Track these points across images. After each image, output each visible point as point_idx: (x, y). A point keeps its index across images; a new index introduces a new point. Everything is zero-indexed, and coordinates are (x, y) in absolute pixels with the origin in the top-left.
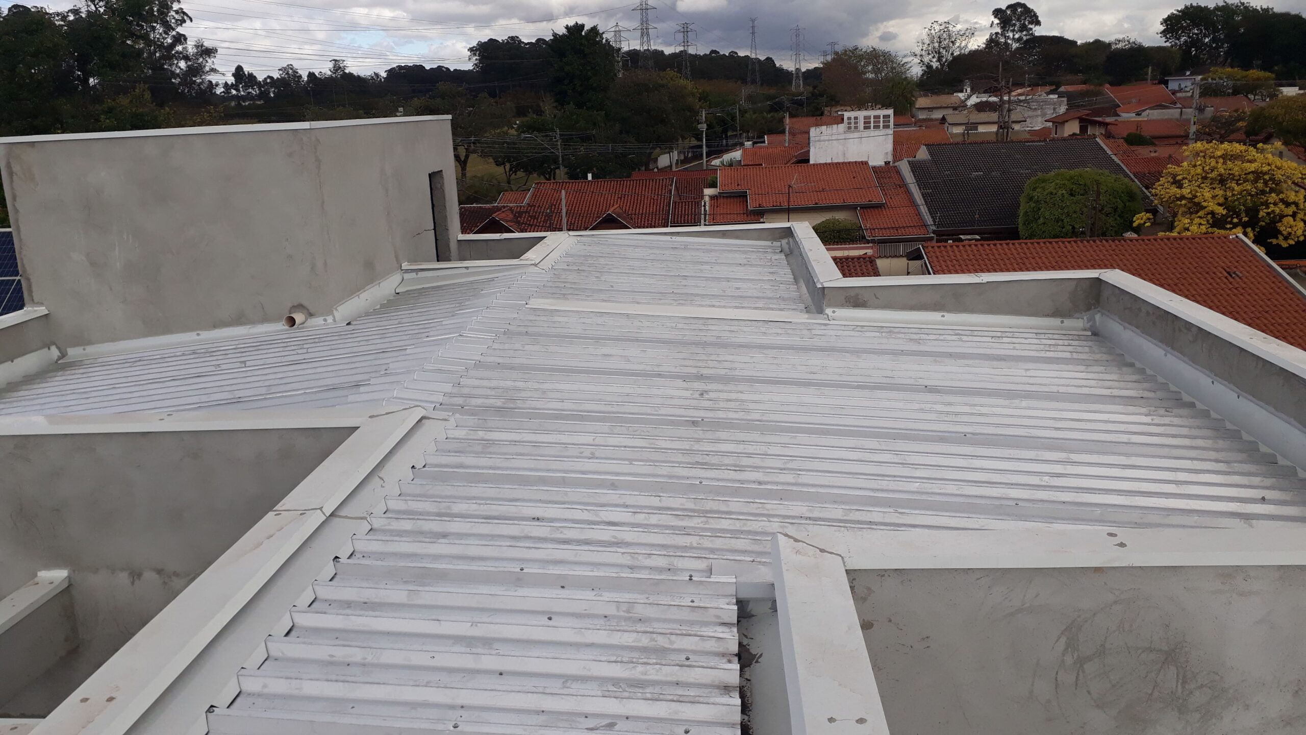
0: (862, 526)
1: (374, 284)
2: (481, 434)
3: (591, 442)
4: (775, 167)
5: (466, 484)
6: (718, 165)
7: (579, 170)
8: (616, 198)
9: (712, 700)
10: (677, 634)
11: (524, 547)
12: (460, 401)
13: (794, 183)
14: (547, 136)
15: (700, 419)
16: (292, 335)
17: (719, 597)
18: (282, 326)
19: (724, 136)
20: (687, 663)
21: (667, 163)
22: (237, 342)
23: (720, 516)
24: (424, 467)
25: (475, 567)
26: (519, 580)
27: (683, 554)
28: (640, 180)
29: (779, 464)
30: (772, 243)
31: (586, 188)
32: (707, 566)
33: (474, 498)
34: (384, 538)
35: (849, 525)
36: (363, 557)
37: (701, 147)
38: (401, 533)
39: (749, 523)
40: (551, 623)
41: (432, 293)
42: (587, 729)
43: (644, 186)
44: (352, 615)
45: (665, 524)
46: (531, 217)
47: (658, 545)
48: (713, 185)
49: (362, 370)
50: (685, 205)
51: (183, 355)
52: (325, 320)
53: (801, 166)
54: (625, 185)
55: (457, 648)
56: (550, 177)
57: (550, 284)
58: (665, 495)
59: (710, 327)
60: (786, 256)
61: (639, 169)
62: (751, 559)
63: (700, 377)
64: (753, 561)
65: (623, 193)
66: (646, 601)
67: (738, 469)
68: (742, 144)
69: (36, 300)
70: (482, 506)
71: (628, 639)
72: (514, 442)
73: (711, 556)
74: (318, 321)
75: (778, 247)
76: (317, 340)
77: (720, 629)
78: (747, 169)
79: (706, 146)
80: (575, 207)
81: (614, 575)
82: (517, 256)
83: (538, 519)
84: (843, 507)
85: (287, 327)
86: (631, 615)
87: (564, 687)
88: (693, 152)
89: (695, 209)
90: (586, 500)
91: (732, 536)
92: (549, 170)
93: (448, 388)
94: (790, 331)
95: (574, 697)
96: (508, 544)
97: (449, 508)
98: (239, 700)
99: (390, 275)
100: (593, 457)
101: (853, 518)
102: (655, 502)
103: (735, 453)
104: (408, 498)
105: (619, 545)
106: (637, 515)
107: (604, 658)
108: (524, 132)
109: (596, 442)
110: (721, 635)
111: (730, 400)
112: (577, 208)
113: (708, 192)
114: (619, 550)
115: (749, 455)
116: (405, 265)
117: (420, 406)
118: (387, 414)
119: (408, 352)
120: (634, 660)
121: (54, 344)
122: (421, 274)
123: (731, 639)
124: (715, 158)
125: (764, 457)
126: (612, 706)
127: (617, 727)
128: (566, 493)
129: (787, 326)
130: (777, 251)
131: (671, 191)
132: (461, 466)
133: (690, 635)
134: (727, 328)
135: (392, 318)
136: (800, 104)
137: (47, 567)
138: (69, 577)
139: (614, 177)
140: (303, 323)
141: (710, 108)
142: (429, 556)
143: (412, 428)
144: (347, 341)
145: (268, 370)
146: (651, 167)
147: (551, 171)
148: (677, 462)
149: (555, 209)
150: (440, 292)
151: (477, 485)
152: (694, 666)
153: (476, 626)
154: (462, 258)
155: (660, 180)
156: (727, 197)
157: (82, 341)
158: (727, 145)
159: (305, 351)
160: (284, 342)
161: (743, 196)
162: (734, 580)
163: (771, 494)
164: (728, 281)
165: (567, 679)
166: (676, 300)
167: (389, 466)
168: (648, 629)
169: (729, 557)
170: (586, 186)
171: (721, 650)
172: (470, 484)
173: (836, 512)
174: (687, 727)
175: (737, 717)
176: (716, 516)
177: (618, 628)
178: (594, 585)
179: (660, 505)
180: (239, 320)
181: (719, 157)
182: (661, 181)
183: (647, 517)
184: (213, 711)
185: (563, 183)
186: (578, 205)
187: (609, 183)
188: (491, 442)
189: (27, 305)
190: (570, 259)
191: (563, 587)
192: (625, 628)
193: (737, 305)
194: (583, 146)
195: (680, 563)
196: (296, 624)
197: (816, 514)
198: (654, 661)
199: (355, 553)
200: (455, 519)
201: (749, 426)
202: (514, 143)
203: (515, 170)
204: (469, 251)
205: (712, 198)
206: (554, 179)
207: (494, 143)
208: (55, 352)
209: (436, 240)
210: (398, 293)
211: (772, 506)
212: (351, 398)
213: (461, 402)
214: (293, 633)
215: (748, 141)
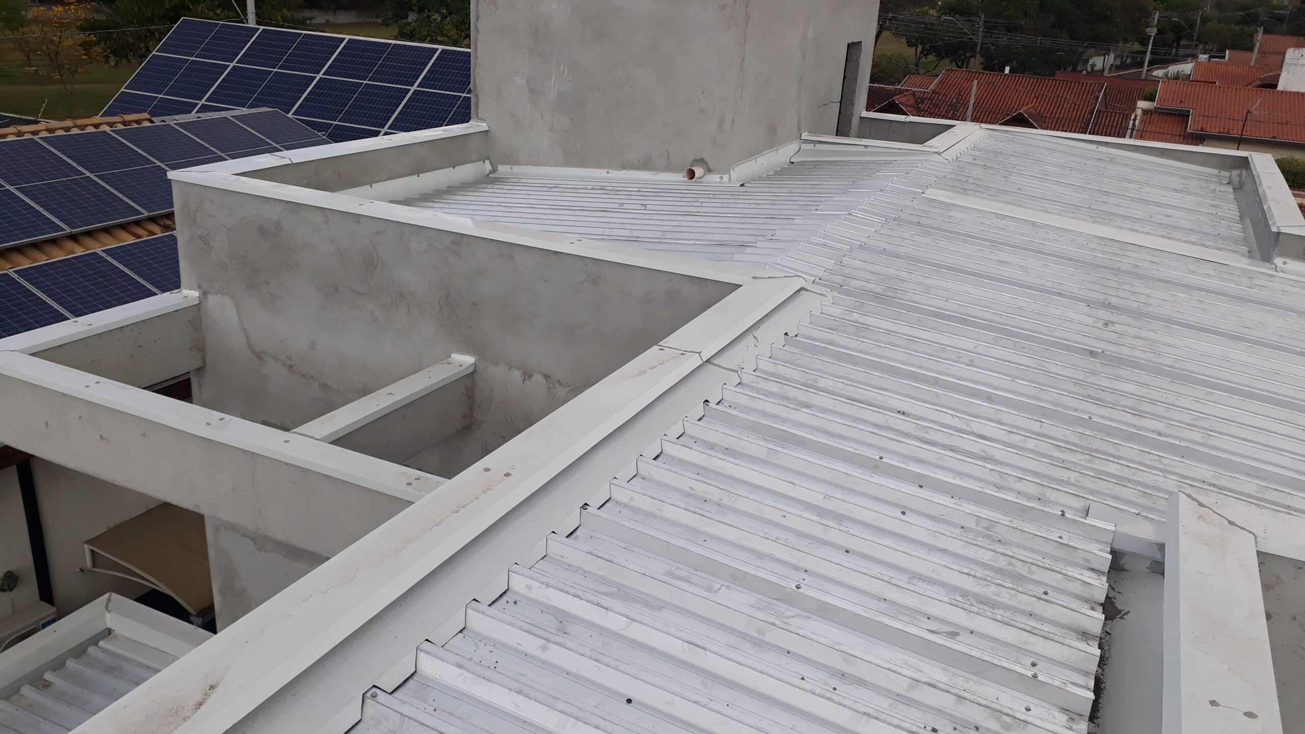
0: (1278, 508)
1: (773, 149)
2: (856, 316)
3: (972, 349)
4: (1232, 88)
5: (835, 362)
6: (1160, 76)
7: (996, 61)
8: (1032, 97)
9: (1067, 642)
10: (1039, 566)
11: (886, 437)
12: (839, 279)
13: (1256, 110)
14: (968, 21)
15: (1101, 351)
16: (689, 188)
17: (1091, 541)
18: (681, 177)
19: (1175, 45)
20: (1045, 597)
21: (1099, 66)
22: (640, 186)
23: (1107, 458)
24: (796, 336)
25: (833, 442)
26: (877, 467)
27: (1059, 488)
28: (1064, 81)
29: (1187, 419)
30: (1220, 172)
31: (1001, 82)
32: (1084, 507)
33: (841, 377)
34: (751, 394)
35: (1263, 504)
36: (730, 406)
37: (1145, 52)
38: (768, 394)
39: (1140, 473)
40: (903, 517)
41: (826, 167)
42: (927, 630)
43: (1067, 88)
44: (715, 457)
45: (1042, 451)
46: (934, 105)
47: (1032, 471)
48: (1151, 98)
49: (750, 232)
50: (1111, 116)
51: (593, 189)
52: (721, 178)
53: (1265, 91)
54: (1045, 84)
55: (806, 515)
56: (962, 64)
57: (953, 176)
58: (1047, 422)
59: (1129, 254)
60: (1235, 189)
61: (1065, 69)
62: (1137, 512)
63: (1107, 306)
64: (1139, 514)
65: (1042, 92)
66: (1010, 524)
67: (1136, 413)
68: (1195, 57)
69: (480, 116)
70: (848, 386)
71: (985, 556)
72: (889, 332)
73: (1091, 497)
74: (714, 178)
75: (1225, 177)
76: (711, 196)
77: (1087, 573)
78: (1196, 85)
79: (1152, 53)
80: (984, 100)
81: (978, 489)
82: (922, 142)
83: (904, 413)
84: (1259, 483)
85: (686, 179)
86: (990, 533)
87: (909, 583)
88: (1133, 58)
89: (1122, 122)
90: (958, 407)
91: (1119, 482)
92: (963, 58)
93: (830, 264)
94: (1224, 275)
95: (920, 595)
96: (871, 430)
97: (816, 381)
98: (608, 504)
99: (788, 143)
100: (971, 364)
101: (1268, 498)
102: (1036, 426)
103: (1137, 396)
104: (777, 362)
105: (987, 461)
106: (1012, 435)
107: (956, 568)
108: (945, 14)
109: (978, 350)
110: (1088, 580)
111: (1139, 338)
112: (986, 101)
113: (1142, 104)
114: (987, 465)
115: (1152, 402)
116: (805, 135)
117: (801, 277)
118: (770, 278)
119: (796, 221)
120: (989, 578)
121: (489, 159)
122: (819, 147)
123: (1100, 587)
124: (1159, 68)
125: (1171, 407)
126: (959, 617)
127: (959, 638)
128: (937, 395)
129: (1224, 269)
130: (1223, 182)
131: (1097, 98)
132: (832, 343)
133: (1053, 571)
134: (1148, 257)
135: (784, 186)
136: (1280, 19)
137: (460, 351)
138: (475, 364)
139: (1035, 74)
140: (701, 178)
141: (1166, 10)
142: (791, 421)
143: (791, 296)
144: (739, 201)
145: (665, 216)
146: (1079, 68)
147: (965, 58)
148: (1065, 390)
149: (961, 99)
150: (835, 167)
151: (846, 365)
152: (1052, 603)
153: (829, 499)
154: (860, 136)
155: (1087, 83)
156: (1164, 114)
157: (512, 161)
158: (1177, 54)
159: (699, 204)
160: (682, 193)
161: (1183, 116)
162: (1113, 529)
163: (1172, 449)
164: (1158, 206)
165: (914, 576)
166: (1091, 217)
167: (764, 327)
168: (1008, 553)
169: (1110, 503)
170: (1001, 80)
171: (1085, 594)
172: (839, 363)
173: (1250, 486)
174: (1035, 660)
175: (1093, 667)
176: (1104, 457)
177: (975, 542)
178: (954, 492)
179: (1039, 430)
180: (646, 165)
181: (1163, 68)
182: (1088, 86)
183: (1024, 440)
184: (586, 509)
185: (976, 72)
186: (987, 99)
187: (1028, 80)
188: (865, 326)
189: (472, 120)
190: (977, 153)
191: (921, 487)
192: (983, 544)
193: (1165, 234)
194: (1007, 35)
195: (1053, 496)
196: (664, 451)
197: (1222, 483)
198: (1010, 585)
199: (723, 401)
200: (820, 393)
201: (1157, 370)
202: (933, 25)
203: (926, 53)
204: (871, 130)
205: (1145, 112)
206: (967, 67)
207: (911, 21)
208: (488, 166)
209: (840, 113)
210: (793, 163)
211: (1171, 461)
212: (736, 257)
213: (840, 281)
214: (660, 459)
215: (1204, 53)
